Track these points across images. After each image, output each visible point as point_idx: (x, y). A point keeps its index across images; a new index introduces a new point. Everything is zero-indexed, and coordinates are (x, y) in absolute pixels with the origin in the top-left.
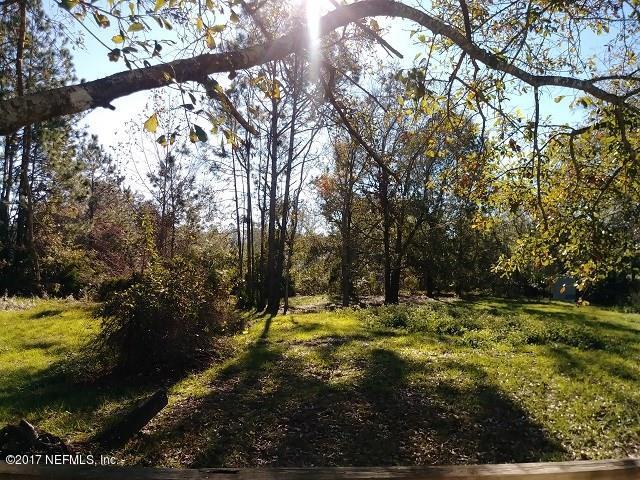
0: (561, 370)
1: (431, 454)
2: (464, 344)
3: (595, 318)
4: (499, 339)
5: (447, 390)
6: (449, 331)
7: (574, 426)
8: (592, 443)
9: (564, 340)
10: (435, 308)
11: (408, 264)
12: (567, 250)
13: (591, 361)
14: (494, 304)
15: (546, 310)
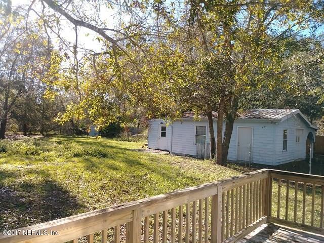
0: (88, 169)
1: (14, 222)
2: (40, 160)
3: (106, 144)
4: (59, 156)
5: (27, 186)
6: (32, 153)
7: (92, 194)
8: (99, 201)
9: (90, 154)
10: (26, 142)
11: (11, 117)
12: (91, 111)
13: (101, 164)
14: (60, 138)
15: (85, 141)
